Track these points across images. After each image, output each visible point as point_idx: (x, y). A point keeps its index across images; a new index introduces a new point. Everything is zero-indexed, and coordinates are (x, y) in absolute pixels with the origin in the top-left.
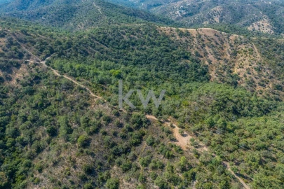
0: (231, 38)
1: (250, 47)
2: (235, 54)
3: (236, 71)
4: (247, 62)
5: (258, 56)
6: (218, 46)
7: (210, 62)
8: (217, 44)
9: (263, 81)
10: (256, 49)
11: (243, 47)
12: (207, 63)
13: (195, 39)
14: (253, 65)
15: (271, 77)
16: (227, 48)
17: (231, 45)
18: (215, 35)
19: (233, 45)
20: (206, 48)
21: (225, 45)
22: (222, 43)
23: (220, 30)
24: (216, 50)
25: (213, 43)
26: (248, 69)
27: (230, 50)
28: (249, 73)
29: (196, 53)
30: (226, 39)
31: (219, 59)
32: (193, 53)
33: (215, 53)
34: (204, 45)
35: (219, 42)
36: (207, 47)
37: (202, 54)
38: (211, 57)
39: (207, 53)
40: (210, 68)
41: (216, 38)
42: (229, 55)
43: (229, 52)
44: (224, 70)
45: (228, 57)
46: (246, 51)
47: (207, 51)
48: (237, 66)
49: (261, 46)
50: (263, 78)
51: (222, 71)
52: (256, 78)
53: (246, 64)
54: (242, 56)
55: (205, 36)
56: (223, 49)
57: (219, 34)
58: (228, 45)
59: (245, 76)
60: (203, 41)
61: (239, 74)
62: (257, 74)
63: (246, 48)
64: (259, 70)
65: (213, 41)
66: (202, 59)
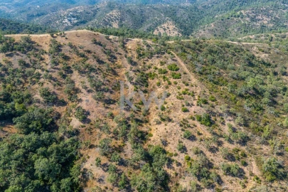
0: (129, 45)
1: (170, 62)
2: (143, 82)
3: (157, 132)
4: (173, 100)
5: (194, 81)
6: (104, 68)
7: (84, 117)
8: (100, 62)
9: (230, 157)
10: (184, 67)
11: (156, 62)
12: (76, 123)
13: (46, 56)
14: (192, 109)
16: (126, 69)
17: (131, 62)
18: (95, 42)
19: (135, 60)
20: (75, 76)
21: (119, 62)
22: (113, 58)
23: (104, 31)
24: (100, 78)
25: (92, 62)
26: (184, 124)
27: (132, 74)
28: (192, 138)
29: (46, 94)
30: (120, 50)
31: (109, 102)
32: (38, 96)
33: (98, 88)
34: (69, 70)
35: (104, 58)
36: (76, 73)
37: (63, 96)
38: (87, 101)
39: (77, 91)
40: (85, 139)
41: (98, 50)
42: (131, 87)
43: (131, 79)
44: (125, 137)
45: (129, 91)
46: (165, 72)
47: (78, 85)
48: (154, 117)
49: (189, 57)
50: (226, 145)
51: (120, 142)
52: (212, 150)
53: (175, 109)
54: (159, 84)
55: (71, 46)
56: (116, 74)
57: (104, 41)
58: (126, 61)
59: (183, 149)
60: (66, 58)
61: (165, 143)
62: (209, 135)
63: (162, 64)
64: (209, 121)
65: (90, 56)
66: (61, 110)
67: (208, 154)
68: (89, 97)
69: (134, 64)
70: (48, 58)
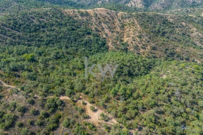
0: (119, 15)
1: (132, 21)
2: (123, 27)
3: (125, 40)
4: (131, 32)
5: (138, 27)
6: (111, 22)
7: (106, 35)
8: (110, 20)
9: (143, 45)
10: (136, 22)
11: (127, 21)
12: (104, 36)
13: (93, 18)
14: (136, 34)
15: (148, 42)
16: (117, 23)
18: (107, 13)
19: (120, 20)
20: (103, 24)
21: (115, 20)
22: (113, 19)
23: (110, 9)
24: (110, 25)
25: (107, 20)
26: (133, 38)
27: (119, 24)
28: (134, 41)
29: (96, 29)
30: (115, 16)
31: (113, 32)
32: (93, 29)
33: (109, 28)
34: (100, 22)
35: (111, 19)
36: (102, 23)
37: (100, 29)
38: (107, 31)
39: (104, 28)
40: (107, 40)
41: (109, 16)
42: (119, 28)
43: (119, 26)
44: (117, 40)
45: (118, 29)
46: (130, 24)
47: (104, 27)
48: (125, 36)
49: (139, 19)
50: (143, 43)
51: (116, 41)
52: (139, 43)
53: (131, 34)
54: (128, 28)
55: (100, 15)
56: (114, 24)
57: (110, 13)
58: (117, 20)
59: (132, 43)
60: (99, 18)
61: (128, 42)
62: (139, 40)
63: (129, 21)
64: (140, 37)
65: (106, 18)
66: (100, 33)
67: (138, 44)
68: (107, 30)
69: (120, 21)
70: (94, 18)
